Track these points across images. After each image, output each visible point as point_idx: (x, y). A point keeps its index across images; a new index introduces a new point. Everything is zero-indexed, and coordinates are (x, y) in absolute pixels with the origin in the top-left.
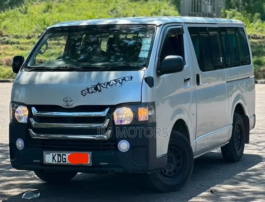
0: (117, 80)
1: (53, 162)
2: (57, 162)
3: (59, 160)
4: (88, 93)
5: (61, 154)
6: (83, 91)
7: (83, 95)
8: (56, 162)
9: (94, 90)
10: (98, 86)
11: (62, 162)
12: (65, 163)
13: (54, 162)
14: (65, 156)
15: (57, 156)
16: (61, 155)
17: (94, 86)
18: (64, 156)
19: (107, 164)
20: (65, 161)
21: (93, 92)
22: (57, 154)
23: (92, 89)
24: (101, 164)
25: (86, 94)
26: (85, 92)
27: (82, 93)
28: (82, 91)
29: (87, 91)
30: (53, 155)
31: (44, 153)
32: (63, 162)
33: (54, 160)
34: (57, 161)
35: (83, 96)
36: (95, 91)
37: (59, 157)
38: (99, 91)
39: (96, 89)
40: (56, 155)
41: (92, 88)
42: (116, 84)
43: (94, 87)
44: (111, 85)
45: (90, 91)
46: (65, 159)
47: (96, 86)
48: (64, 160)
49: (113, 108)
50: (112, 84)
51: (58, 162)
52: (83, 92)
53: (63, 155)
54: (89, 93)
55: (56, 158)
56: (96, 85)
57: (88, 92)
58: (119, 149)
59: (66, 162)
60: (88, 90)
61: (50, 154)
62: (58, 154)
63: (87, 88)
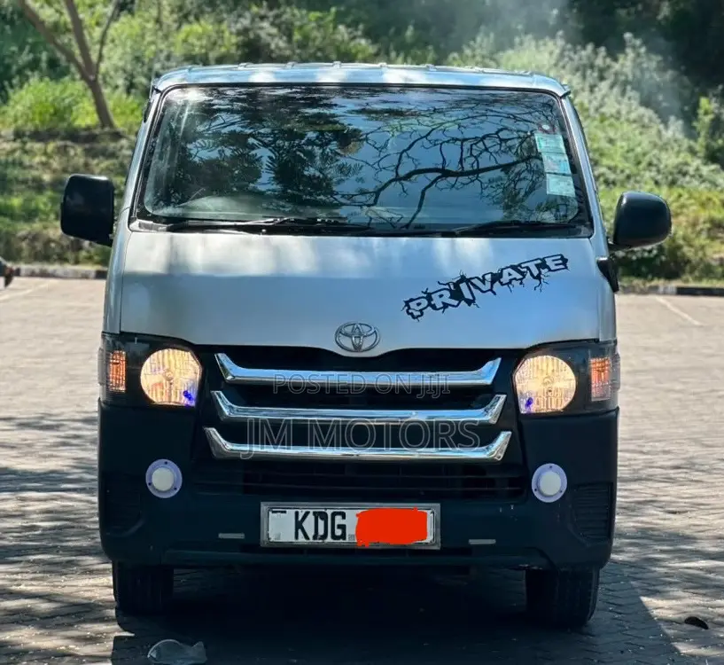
0: (520, 265)
1: (297, 537)
2: (311, 540)
3: (321, 532)
4: (429, 308)
5: (329, 512)
6: (412, 300)
7: (412, 314)
8: (306, 537)
9: (451, 297)
10: (463, 286)
11: (329, 539)
12: (341, 541)
13: (301, 539)
14: (344, 517)
15: (311, 518)
16: (326, 514)
17: (447, 287)
18: (338, 520)
19: (491, 542)
20: (343, 536)
21: (446, 306)
22: (311, 511)
23: (441, 296)
24: (473, 542)
25: (421, 311)
26: (419, 304)
27: (409, 308)
28: (407, 303)
29: (425, 302)
30: (297, 514)
31: (264, 507)
32: (334, 537)
33: (300, 531)
34: (311, 533)
35: (414, 317)
36: (455, 302)
37: (321, 523)
38: (469, 302)
39: (457, 294)
40: (307, 513)
41: (442, 292)
42: (521, 279)
43: (450, 290)
44: (507, 284)
45: (437, 301)
46: (343, 527)
47: (457, 285)
48: (338, 532)
49: (512, 358)
50: (511, 280)
51: (315, 537)
52: (413, 305)
53: (334, 515)
54: (434, 307)
55: (309, 525)
56: (455, 281)
57: (429, 305)
58: (536, 494)
59: (344, 539)
60: (429, 297)
61: (285, 512)
62: (314, 513)
63: (425, 293)
